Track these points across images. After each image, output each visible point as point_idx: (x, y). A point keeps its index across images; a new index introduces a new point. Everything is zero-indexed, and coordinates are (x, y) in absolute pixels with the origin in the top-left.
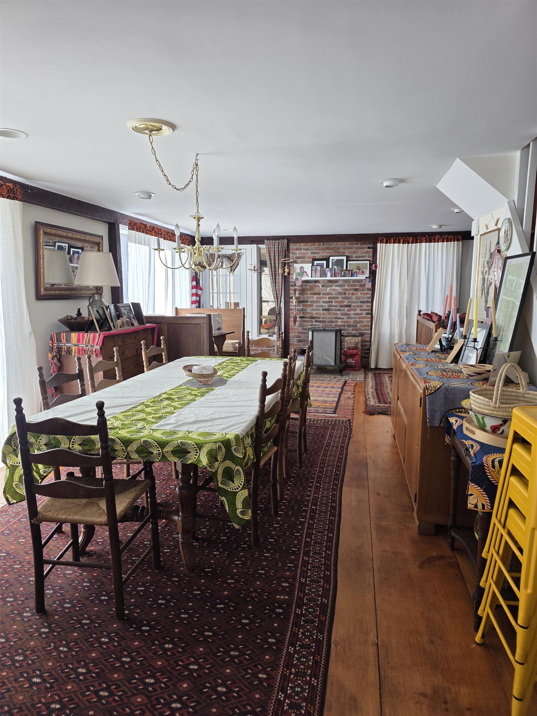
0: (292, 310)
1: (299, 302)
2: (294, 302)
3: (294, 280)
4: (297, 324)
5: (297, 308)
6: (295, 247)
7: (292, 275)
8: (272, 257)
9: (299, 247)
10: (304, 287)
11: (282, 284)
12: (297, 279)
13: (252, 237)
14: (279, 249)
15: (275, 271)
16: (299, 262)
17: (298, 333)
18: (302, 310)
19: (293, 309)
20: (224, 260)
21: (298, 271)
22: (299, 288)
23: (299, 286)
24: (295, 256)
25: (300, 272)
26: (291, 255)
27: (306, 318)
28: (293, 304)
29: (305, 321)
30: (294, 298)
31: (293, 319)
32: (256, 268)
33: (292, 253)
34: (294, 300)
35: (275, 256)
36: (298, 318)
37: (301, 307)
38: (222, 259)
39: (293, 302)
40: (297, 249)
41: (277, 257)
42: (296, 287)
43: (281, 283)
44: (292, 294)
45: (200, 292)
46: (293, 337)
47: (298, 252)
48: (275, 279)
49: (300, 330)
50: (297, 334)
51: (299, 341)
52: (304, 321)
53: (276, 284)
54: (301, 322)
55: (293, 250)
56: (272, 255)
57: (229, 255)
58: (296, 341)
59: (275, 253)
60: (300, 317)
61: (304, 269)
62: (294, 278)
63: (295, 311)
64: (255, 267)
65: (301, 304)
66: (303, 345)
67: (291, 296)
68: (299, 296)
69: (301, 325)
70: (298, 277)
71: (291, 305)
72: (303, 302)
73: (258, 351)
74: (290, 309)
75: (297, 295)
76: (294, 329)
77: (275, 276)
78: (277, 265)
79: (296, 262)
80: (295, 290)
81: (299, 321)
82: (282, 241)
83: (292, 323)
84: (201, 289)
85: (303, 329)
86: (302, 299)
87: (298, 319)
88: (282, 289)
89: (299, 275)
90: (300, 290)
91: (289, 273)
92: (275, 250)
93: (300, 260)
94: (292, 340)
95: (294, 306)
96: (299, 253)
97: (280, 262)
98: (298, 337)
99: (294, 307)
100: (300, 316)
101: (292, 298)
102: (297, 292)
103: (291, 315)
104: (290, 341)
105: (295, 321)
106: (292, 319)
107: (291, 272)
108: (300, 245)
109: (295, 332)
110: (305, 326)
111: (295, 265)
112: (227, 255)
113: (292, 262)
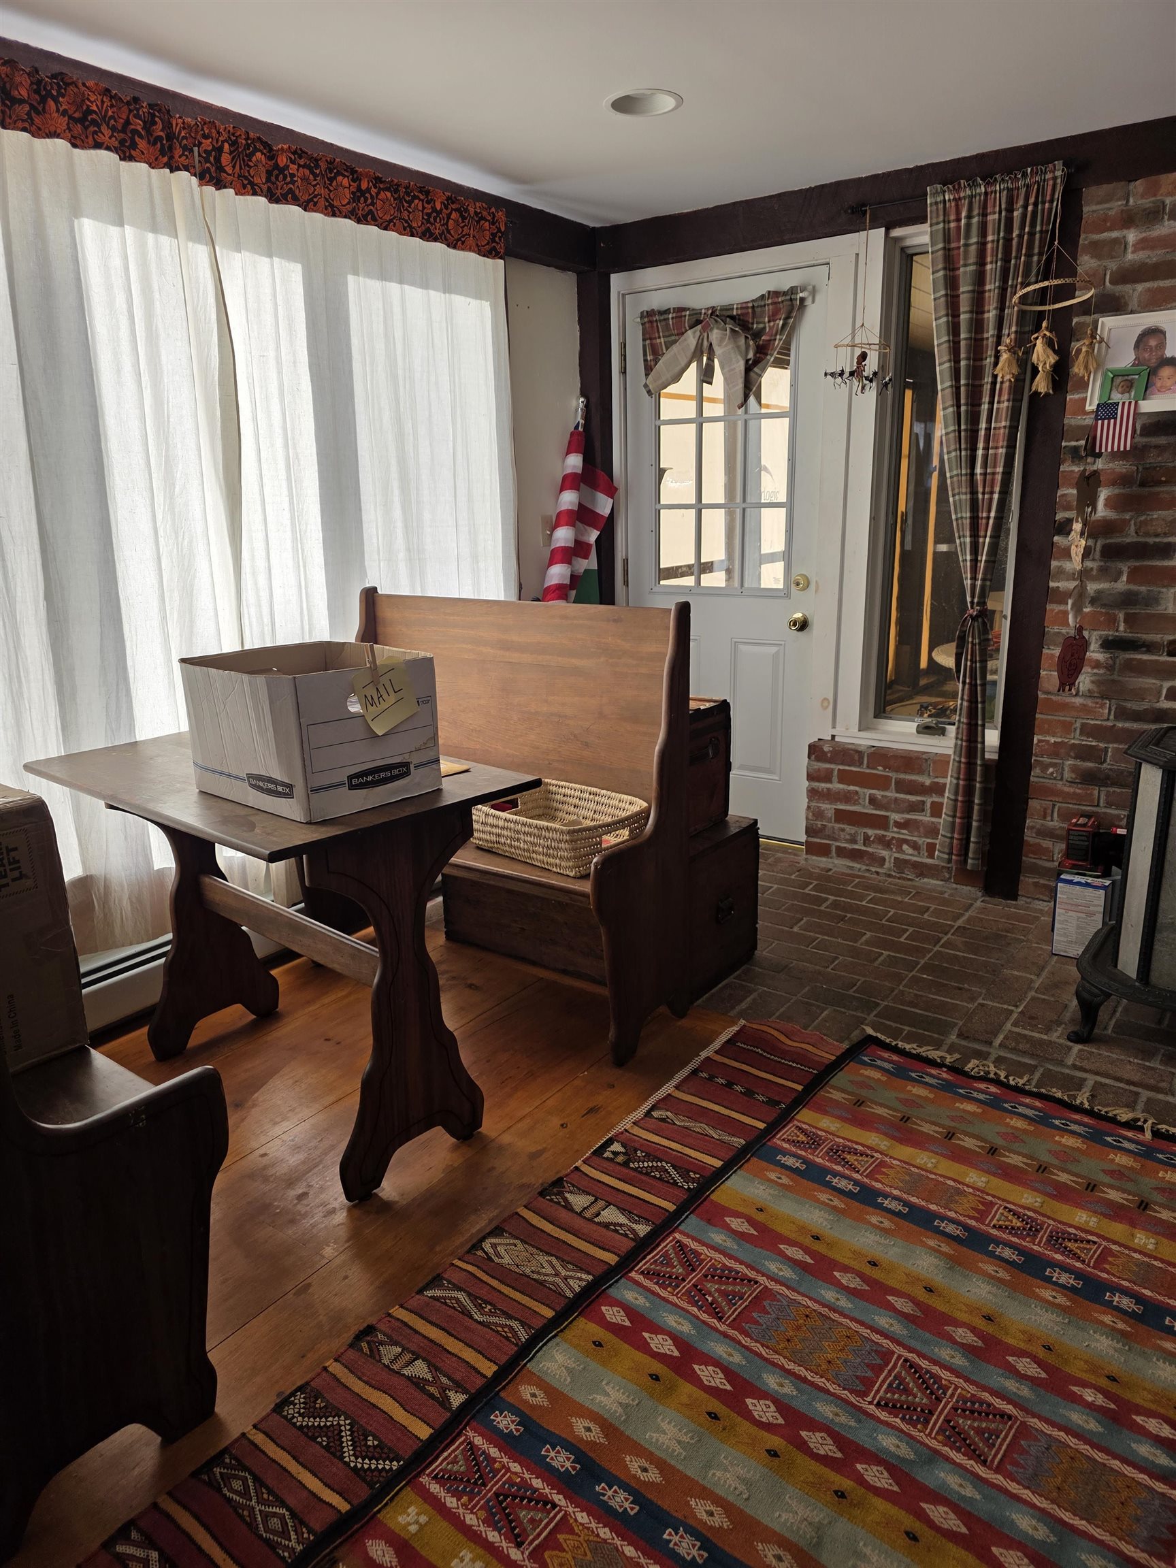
0: (1061, 597)
1: (1112, 553)
2: (1077, 552)
3: (1089, 421)
4: (1085, 681)
5: (1092, 587)
6: (1116, 206)
7: (1083, 385)
8: (965, 288)
9: (1147, 202)
10: (1152, 459)
11: (1011, 447)
12: (1107, 410)
13: (859, 182)
14: (1009, 229)
15: (976, 372)
16: (1134, 303)
17: (1086, 731)
18: (1128, 600)
19: (1068, 594)
20: (715, 335)
21: (1124, 358)
22: (1120, 467)
23: (1117, 455)
24: (1112, 265)
25: (1138, 362)
26: (1086, 263)
27: (1149, 647)
28: (1068, 566)
29: (1141, 669)
30: (1077, 526)
31: (1057, 652)
32: (872, 365)
33: (1097, 249)
34: (1077, 542)
35: (980, 278)
36: (1094, 646)
37: (1122, 585)
38: (707, 328)
39: (1066, 553)
40: (1128, 220)
41: (991, 286)
42: (1100, 464)
43: (1002, 442)
44: (1068, 508)
45: (604, 505)
46: (1056, 750)
47: (1132, 236)
48: (974, 418)
49: (1104, 715)
50: (1076, 739)
51: (1089, 778)
52: (1130, 667)
53: (973, 449)
54: (1110, 668)
55: (1104, 224)
56: (966, 272)
57: (743, 306)
58: (1067, 775)
59: (981, 263)
60: (1107, 645)
61: (1162, 345)
62: (1091, 406)
63: (1078, 608)
64: (863, 356)
65: (1125, 567)
66: (1109, 804)
67: (1060, 516)
68: (1110, 514)
69: (1108, 689)
70: (1116, 397)
71: (1061, 572)
72: (1141, 551)
73: (856, 803)
74: (1049, 595)
75: (1101, 511)
76: (1064, 707)
77: (974, 402)
78: (990, 332)
79: (1114, 306)
80: (1089, 484)
81: (1097, 664)
82: (1031, 176)
83: (1049, 677)
84: (611, 491)
85: (1122, 714)
86: (1130, 536)
87: (1095, 653)
88: (1008, 474)
89: (1129, 386)
90: (1123, 480)
91: (1061, 374)
92: (982, 245)
93: (1140, 287)
94: (1045, 767)
95: (1072, 577)
96: (1143, 244)
97: (1012, 312)
98: (1084, 753)
99: (1071, 585)
100: (1111, 633)
101: (1064, 528)
102: (1103, 494)
103: (1052, 629)
104: (1035, 772)
105: (1070, 667)
106: (1053, 652)
107: (1077, 369)
108: (1153, 190)
109: (1067, 727)
110: (1139, 694)
111: (1108, 323)
112: (728, 308)
113: (1085, 308)
